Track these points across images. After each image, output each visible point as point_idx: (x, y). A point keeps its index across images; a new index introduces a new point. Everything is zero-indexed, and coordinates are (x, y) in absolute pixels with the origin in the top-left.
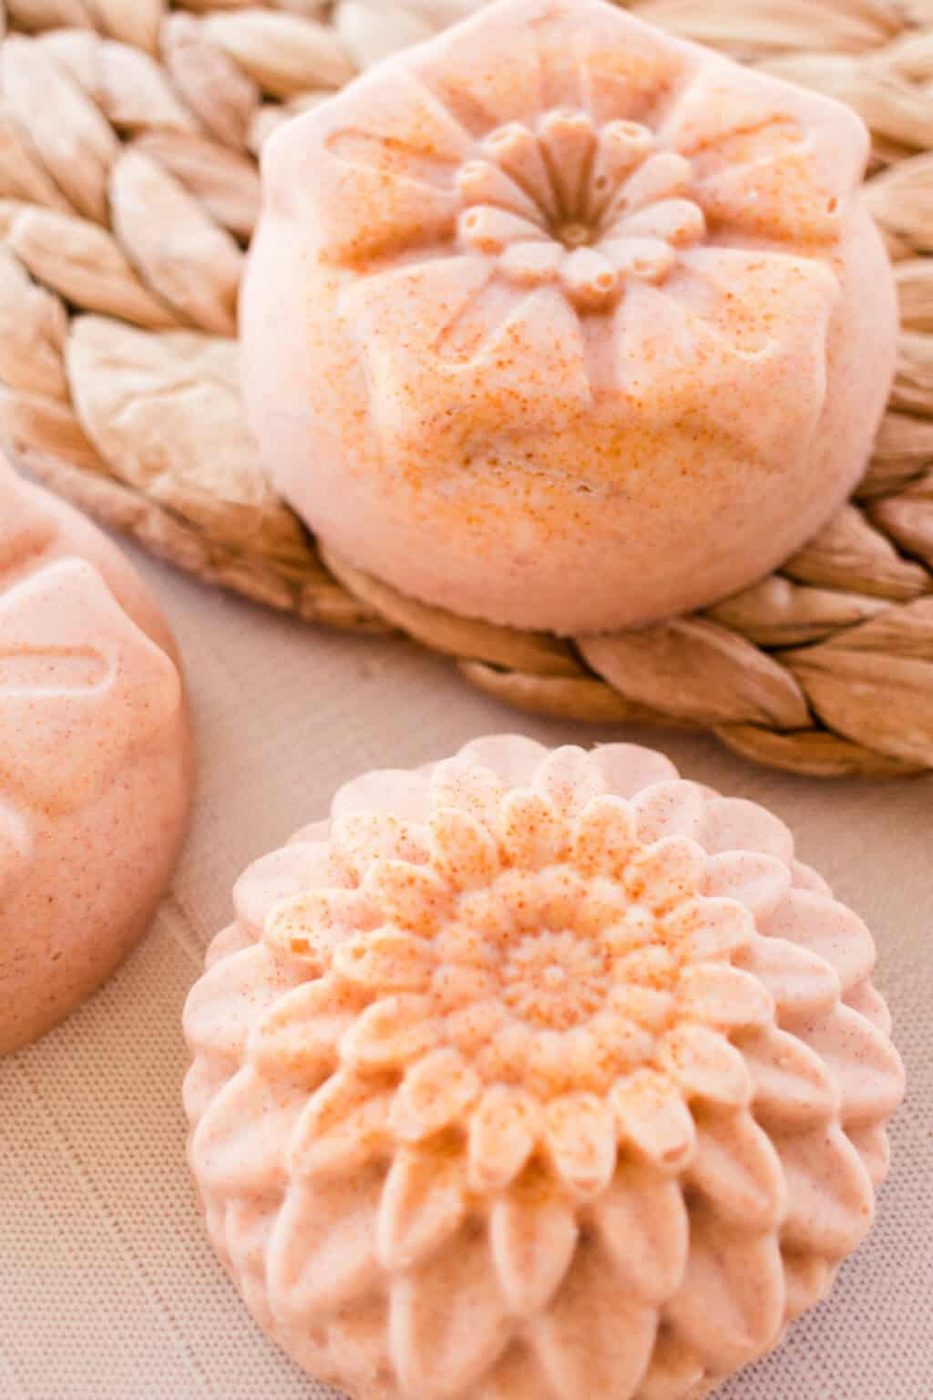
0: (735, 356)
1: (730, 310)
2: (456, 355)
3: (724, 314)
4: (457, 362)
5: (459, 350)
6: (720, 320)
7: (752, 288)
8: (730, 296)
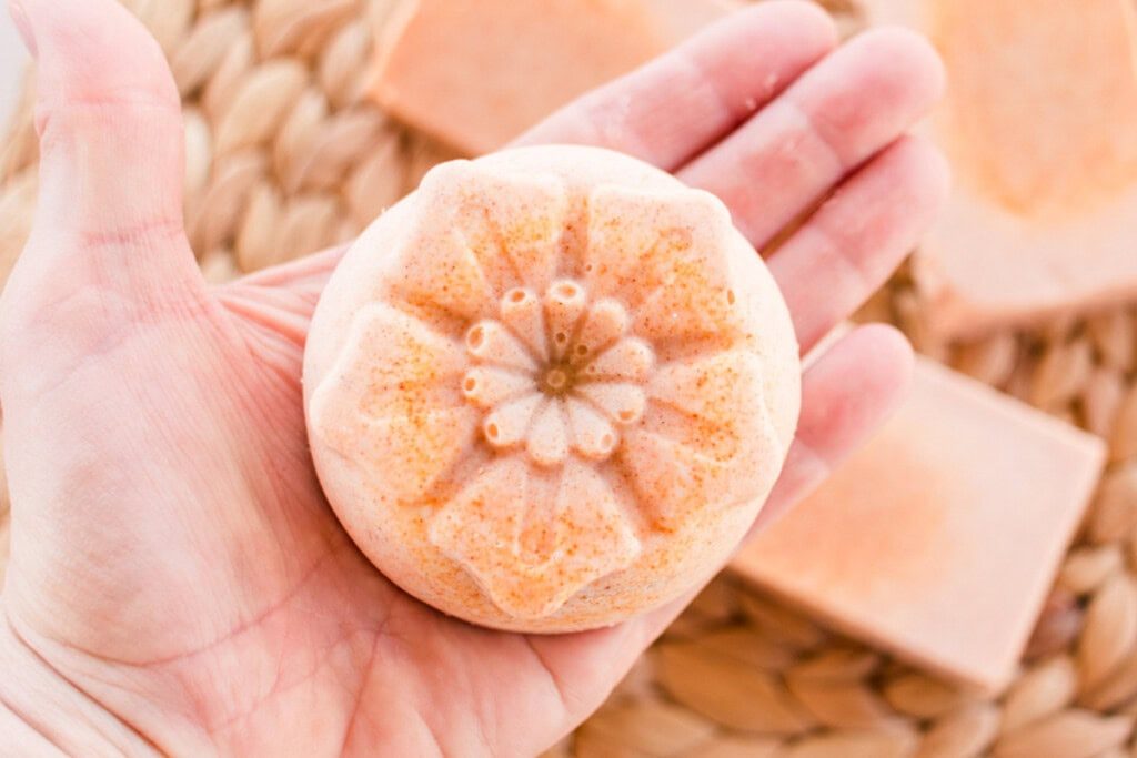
0: (719, 468)
1: (700, 428)
2: (536, 557)
3: (697, 435)
4: (540, 563)
5: (537, 552)
6: (698, 440)
7: (708, 403)
8: (695, 416)
